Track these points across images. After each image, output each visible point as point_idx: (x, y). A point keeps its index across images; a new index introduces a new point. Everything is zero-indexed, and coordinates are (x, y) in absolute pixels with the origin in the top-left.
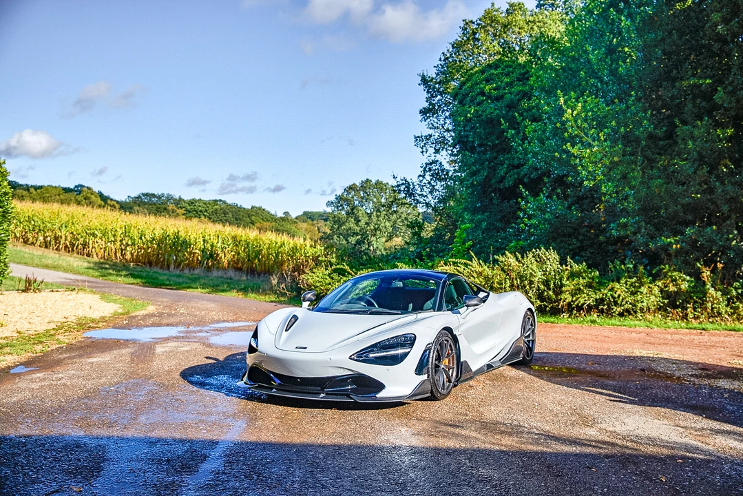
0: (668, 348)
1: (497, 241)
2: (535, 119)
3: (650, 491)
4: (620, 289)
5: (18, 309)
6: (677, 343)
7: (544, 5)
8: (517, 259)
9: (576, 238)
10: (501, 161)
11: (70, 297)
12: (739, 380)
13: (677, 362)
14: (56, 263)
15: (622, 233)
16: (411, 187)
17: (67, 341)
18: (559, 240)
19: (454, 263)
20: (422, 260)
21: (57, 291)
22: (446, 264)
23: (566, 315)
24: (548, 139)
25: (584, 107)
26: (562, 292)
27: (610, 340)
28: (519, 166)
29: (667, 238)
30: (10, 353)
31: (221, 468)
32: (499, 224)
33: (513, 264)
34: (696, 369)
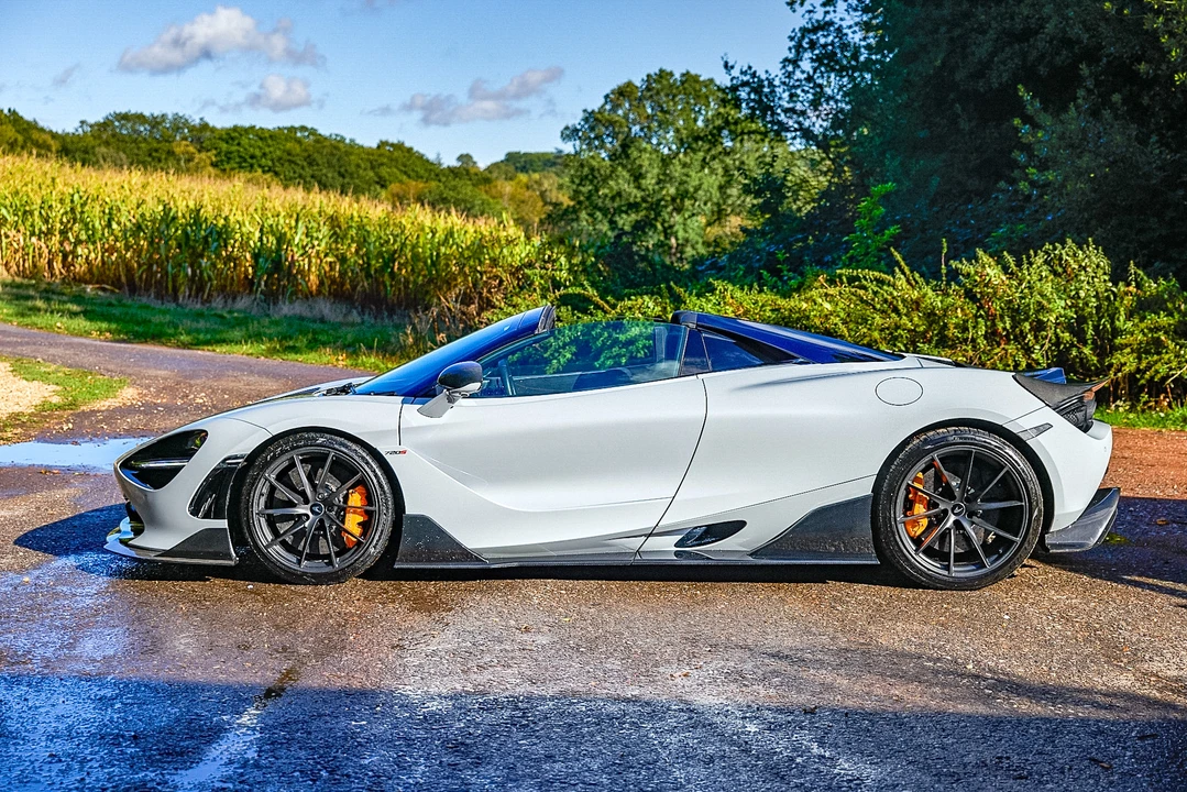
1: (965, 224)
8: (1005, 269)
9: (1158, 215)
10: (981, 23)
16: (766, 90)
18: (1114, 222)
19: (851, 280)
20: (776, 273)
22: (832, 282)
23: (1123, 406)
26: (1114, 349)
28: (1027, 34)
31: (252, 754)
32: (974, 183)
33: (995, 281)
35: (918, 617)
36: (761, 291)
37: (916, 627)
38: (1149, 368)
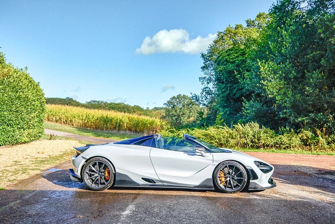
0: (305, 162)
1: (233, 119)
2: (248, 71)
3: (303, 220)
4: (285, 138)
5: (48, 146)
6: (308, 160)
7: (249, 25)
8: (242, 126)
9: (265, 118)
10: (234, 87)
11: (67, 142)
12: (334, 175)
13: (309, 168)
14: (60, 128)
15: (284, 116)
16: (198, 97)
17: (68, 159)
18: (259, 119)
20: (204, 127)
21: (62, 139)
23: (262, 149)
24: (253, 78)
25: (268, 66)
26: (260, 139)
27: (281, 159)
28: (242, 89)
29: (302, 118)
30: (47, 164)
32: (234, 112)
33: (241, 128)
34: (316, 171)
36: (202, 130)
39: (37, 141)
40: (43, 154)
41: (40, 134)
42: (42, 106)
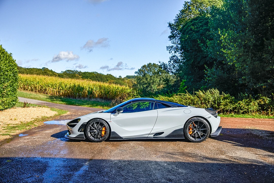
0: (259, 126)
1: (197, 86)
2: (211, 39)
4: (242, 103)
5: (21, 114)
6: (263, 124)
8: (203, 93)
9: (226, 84)
10: (199, 55)
11: (40, 109)
13: (262, 131)
14: (35, 97)
15: (244, 82)
16: (166, 66)
17: (38, 125)
18: (220, 85)
19: (180, 95)
20: (168, 94)
21: (35, 107)
22: (177, 95)
23: (222, 114)
24: (216, 47)
26: (220, 105)
27: (237, 123)
28: (206, 57)
29: (261, 84)
30: (18, 130)
31: (87, 169)
32: (198, 80)
33: (202, 95)
34: (268, 134)
35: (191, 147)
36: (166, 96)
37: (191, 148)
38: (226, 108)
39: (11, 109)
40: (15, 121)
41: (14, 103)
42: (15, 76)
